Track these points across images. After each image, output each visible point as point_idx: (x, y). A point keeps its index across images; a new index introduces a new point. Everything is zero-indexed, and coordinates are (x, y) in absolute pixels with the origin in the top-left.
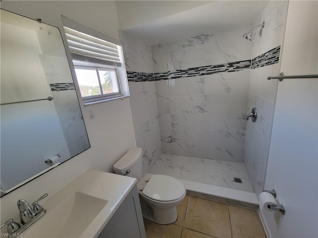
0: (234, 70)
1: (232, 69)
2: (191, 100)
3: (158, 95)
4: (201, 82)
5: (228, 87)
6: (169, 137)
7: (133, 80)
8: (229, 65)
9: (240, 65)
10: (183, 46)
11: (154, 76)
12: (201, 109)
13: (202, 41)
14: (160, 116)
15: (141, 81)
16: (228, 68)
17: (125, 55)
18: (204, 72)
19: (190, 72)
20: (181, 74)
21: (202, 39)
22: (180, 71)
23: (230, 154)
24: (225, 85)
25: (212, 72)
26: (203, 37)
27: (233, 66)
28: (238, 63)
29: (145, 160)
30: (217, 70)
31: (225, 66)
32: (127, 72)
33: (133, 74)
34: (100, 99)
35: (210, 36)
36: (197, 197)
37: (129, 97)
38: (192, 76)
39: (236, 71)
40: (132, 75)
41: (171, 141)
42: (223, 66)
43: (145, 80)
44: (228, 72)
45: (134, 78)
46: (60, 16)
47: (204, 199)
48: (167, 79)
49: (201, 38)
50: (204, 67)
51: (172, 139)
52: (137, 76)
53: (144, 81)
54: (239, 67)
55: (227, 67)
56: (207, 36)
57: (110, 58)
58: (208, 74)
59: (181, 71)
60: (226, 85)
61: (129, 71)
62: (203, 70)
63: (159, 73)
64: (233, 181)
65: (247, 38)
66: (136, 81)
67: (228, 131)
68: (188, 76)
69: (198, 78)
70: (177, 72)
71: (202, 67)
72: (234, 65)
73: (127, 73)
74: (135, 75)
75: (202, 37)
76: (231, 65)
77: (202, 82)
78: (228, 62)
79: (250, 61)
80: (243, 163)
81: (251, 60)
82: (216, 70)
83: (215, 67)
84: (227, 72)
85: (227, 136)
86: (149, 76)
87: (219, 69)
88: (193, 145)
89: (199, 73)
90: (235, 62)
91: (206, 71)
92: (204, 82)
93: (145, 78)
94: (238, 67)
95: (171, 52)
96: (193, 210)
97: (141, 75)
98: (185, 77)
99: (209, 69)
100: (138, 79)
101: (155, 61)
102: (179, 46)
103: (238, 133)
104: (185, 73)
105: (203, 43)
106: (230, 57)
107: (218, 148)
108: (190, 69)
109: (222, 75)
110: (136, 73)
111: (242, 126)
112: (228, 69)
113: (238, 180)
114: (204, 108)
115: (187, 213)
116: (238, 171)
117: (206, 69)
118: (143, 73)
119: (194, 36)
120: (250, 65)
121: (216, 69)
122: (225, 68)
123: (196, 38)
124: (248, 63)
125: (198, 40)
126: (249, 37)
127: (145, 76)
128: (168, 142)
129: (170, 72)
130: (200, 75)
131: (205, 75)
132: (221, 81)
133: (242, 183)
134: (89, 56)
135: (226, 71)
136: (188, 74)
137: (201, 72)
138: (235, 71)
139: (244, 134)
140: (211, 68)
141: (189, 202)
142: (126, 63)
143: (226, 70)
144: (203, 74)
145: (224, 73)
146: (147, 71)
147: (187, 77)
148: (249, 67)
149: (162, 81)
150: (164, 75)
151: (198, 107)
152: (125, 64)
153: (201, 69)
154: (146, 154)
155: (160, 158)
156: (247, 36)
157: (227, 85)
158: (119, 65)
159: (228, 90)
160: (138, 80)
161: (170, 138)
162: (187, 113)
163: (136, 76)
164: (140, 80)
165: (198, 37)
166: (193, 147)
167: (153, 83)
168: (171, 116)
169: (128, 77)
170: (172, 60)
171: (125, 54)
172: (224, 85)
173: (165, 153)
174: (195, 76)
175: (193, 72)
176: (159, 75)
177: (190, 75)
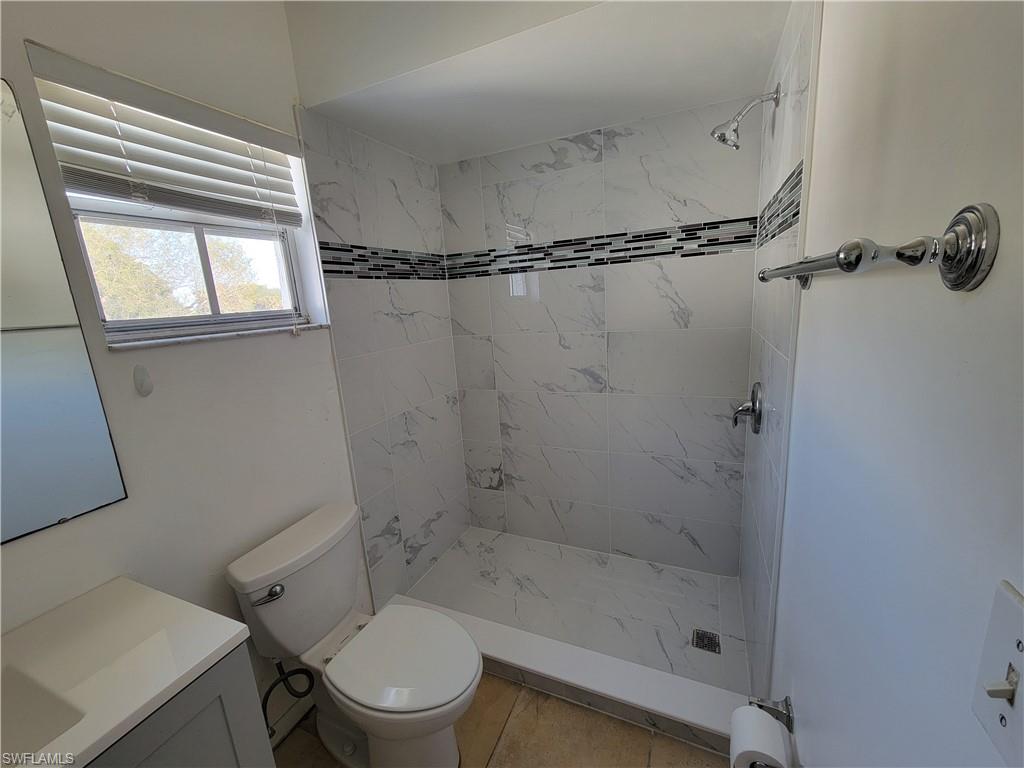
0: (702, 250)
1: (692, 246)
2: (565, 347)
3: (457, 327)
4: (593, 288)
5: (683, 306)
6: (494, 471)
7: (351, 272)
8: (683, 231)
9: (723, 233)
10: (535, 166)
11: (445, 263)
12: (596, 378)
13: (596, 153)
14: (464, 396)
15: (385, 277)
16: (680, 244)
17: (314, 188)
18: (604, 254)
19: (558, 253)
20: (530, 260)
21: (595, 146)
22: (525, 250)
23: (694, 541)
24: (672, 299)
25: (629, 254)
26: (600, 140)
27: (700, 237)
28: (714, 225)
29: (390, 546)
30: (646, 248)
31: (670, 237)
32: (320, 243)
33: (352, 251)
34: (203, 331)
35: (620, 134)
36: (548, 697)
37: (328, 327)
38: (564, 267)
39: (708, 253)
40: (345, 257)
41: (500, 483)
42: (663, 235)
43: (404, 276)
44: (683, 256)
45: (353, 264)
46: (22, 42)
47: (571, 703)
48: (486, 274)
49: (593, 142)
50: (602, 237)
51: (503, 477)
52: (367, 261)
53: (400, 278)
54: (718, 240)
55: (679, 240)
56: (611, 135)
57: (253, 196)
58: (614, 261)
59: (530, 249)
60: (677, 300)
61: (333, 240)
62: (601, 246)
63: (460, 254)
64: (688, 643)
65: (723, 139)
66: (359, 277)
67: (684, 459)
68: (551, 265)
69: (584, 273)
70: (516, 252)
71: (597, 238)
72: (699, 233)
73: (321, 248)
74: (359, 255)
75: (595, 137)
76: (691, 232)
77: (598, 288)
78: (681, 225)
79: (753, 220)
80: (738, 578)
81: (756, 218)
82: (641, 248)
83: (637, 238)
84: (676, 257)
85: (682, 478)
86: (422, 262)
87: (653, 247)
88: (572, 503)
89: (589, 257)
90: (705, 224)
91: (611, 251)
92: (603, 290)
93: (407, 267)
94: (713, 242)
95: (497, 186)
96: (522, 744)
97: (384, 258)
98: (544, 269)
99: (619, 244)
100: (370, 269)
101: (449, 214)
102: (523, 166)
103: (719, 468)
104: (541, 255)
105: (598, 159)
106: (686, 205)
107: (653, 517)
108: (559, 244)
109: (661, 267)
110: (365, 248)
111: (731, 447)
112: (682, 248)
113: (706, 641)
114: (604, 375)
115: (494, 758)
116: (715, 607)
117: (610, 244)
118: (396, 251)
119: (570, 136)
120: (755, 236)
121: (642, 244)
122: (672, 242)
123: (575, 140)
124: (746, 228)
125: (584, 147)
126: (731, 136)
127: (405, 261)
128: (491, 487)
129: (494, 250)
130: (590, 265)
131: (607, 263)
132: (658, 287)
133: (719, 653)
134: (147, 183)
135: (674, 253)
136: (552, 261)
137: (595, 255)
138: (704, 254)
139: (737, 475)
140: (626, 242)
141: (518, 710)
142: (320, 214)
143: (674, 248)
144: (600, 262)
145: (668, 260)
146: (417, 244)
147: (550, 269)
148: (750, 241)
149: (471, 280)
150: (476, 259)
151: (585, 371)
152: (317, 216)
153: (593, 245)
154: (395, 525)
155: (459, 542)
156: (723, 135)
157: (680, 303)
158: (294, 219)
159: (683, 317)
160: (373, 273)
161: (497, 473)
162: (550, 390)
163: (362, 259)
164: (378, 273)
165: (583, 140)
166: (571, 508)
167: (444, 285)
168: (499, 398)
169: (323, 262)
170: (502, 212)
171: (316, 186)
172: (669, 300)
173: (481, 526)
174: (575, 266)
175: (569, 253)
176: (462, 261)
177: (559, 264)
